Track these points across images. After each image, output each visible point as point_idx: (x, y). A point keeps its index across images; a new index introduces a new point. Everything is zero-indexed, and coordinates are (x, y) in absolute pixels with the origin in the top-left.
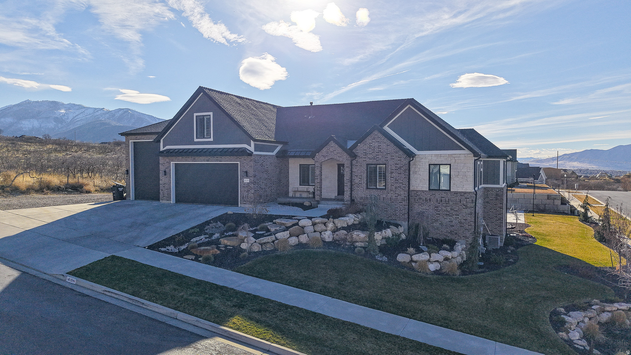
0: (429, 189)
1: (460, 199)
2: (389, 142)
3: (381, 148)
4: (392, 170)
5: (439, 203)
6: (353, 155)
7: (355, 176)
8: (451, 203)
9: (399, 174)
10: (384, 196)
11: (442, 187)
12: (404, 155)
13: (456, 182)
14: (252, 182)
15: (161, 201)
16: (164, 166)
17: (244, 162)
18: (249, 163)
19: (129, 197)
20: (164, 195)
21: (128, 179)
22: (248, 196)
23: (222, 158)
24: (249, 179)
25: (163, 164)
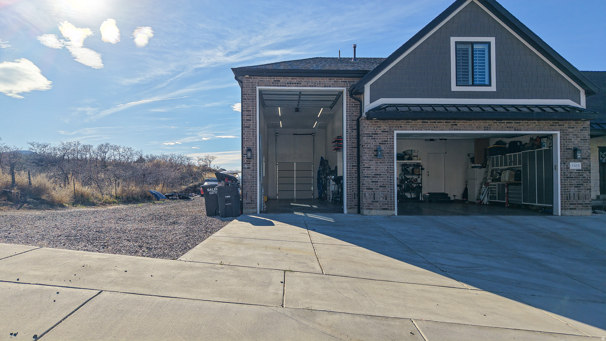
14: (587, 168)
15: (366, 212)
16: (374, 139)
17: (570, 132)
18: (580, 132)
19: (254, 208)
20: (374, 199)
21: (249, 168)
22: (578, 195)
23: (520, 123)
24: (580, 163)
25: (372, 134)
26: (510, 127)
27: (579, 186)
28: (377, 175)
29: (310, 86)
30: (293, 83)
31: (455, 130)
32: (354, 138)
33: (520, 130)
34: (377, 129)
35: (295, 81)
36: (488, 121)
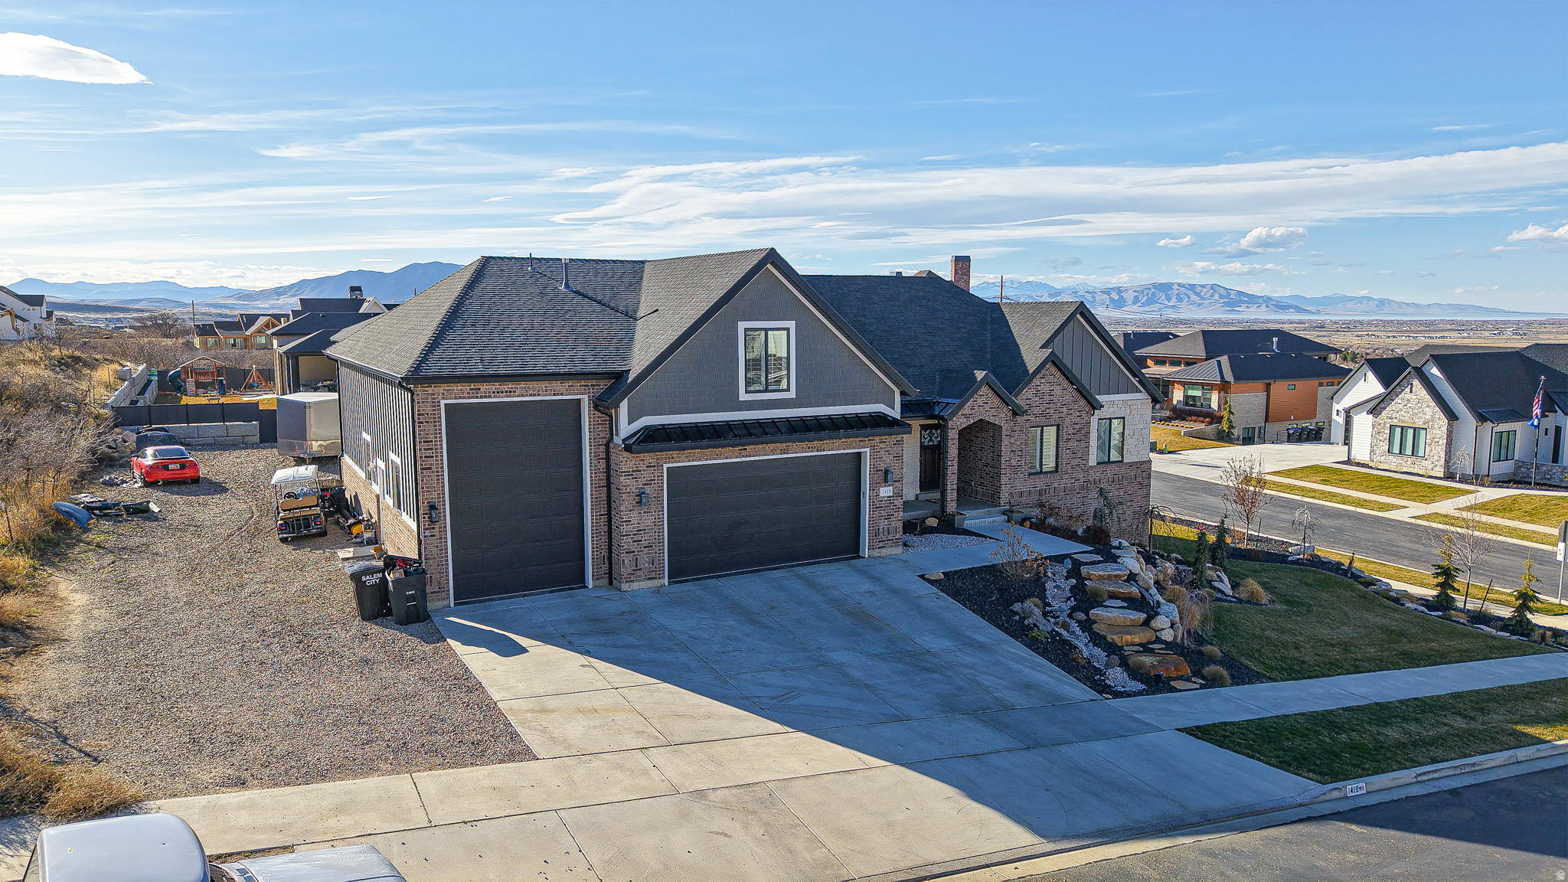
0: (1098, 463)
1: (1136, 475)
4: (1069, 434)
5: (1110, 485)
6: (1020, 414)
8: (1125, 483)
9: (1078, 441)
10: (1056, 485)
11: (1112, 459)
12: (1086, 405)
13: (1130, 447)
14: (899, 493)
15: (625, 587)
16: (636, 478)
17: (881, 448)
18: (892, 447)
19: (444, 599)
20: (636, 566)
21: (434, 536)
22: (888, 528)
23: (824, 440)
24: (891, 488)
25: (633, 471)
27: (889, 517)
28: (641, 530)
29: (531, 395)
30: (502, 392)
31: (743, 456)
32: (601, 472)
33: (824, 450)
34: (639, 464)
35: (505, 388)
36: (785, 441)
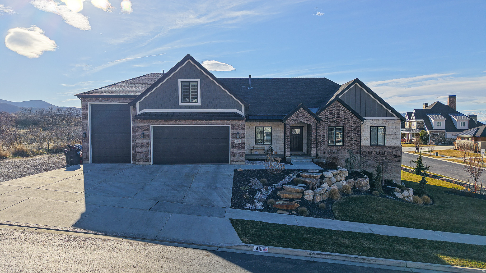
0: (371, 145)
1: (392, 151)
2: (346, 110)
3: (340, 114)
4: (349, 131)
5: (378, 154)
6: (319, 120)
7: (319, 136)
8: (386, 154)
9: (354, 134)
10: (342, 151)
11: (380, 143)
12: (358, 120)
13: (389, 139)
14: (244, 142)
15: (137, 163)
16: (141, 128)
17: (236, 125)
18: (241, 125)
19: (87, 161)
20: (141, 157)
21: (85, 142)
22: (239, 155)
23: (211, 121)
24: (240, 140)
25: (140, 126)
26: (206, 123)
27: (239, 150)
28: (143, 145)
29: (114, 102)
30: (105, 101)
31: (180, 124)
33: (211, 124)
34: (142, 124)
35: (106, 99)
36: (196, 120)
